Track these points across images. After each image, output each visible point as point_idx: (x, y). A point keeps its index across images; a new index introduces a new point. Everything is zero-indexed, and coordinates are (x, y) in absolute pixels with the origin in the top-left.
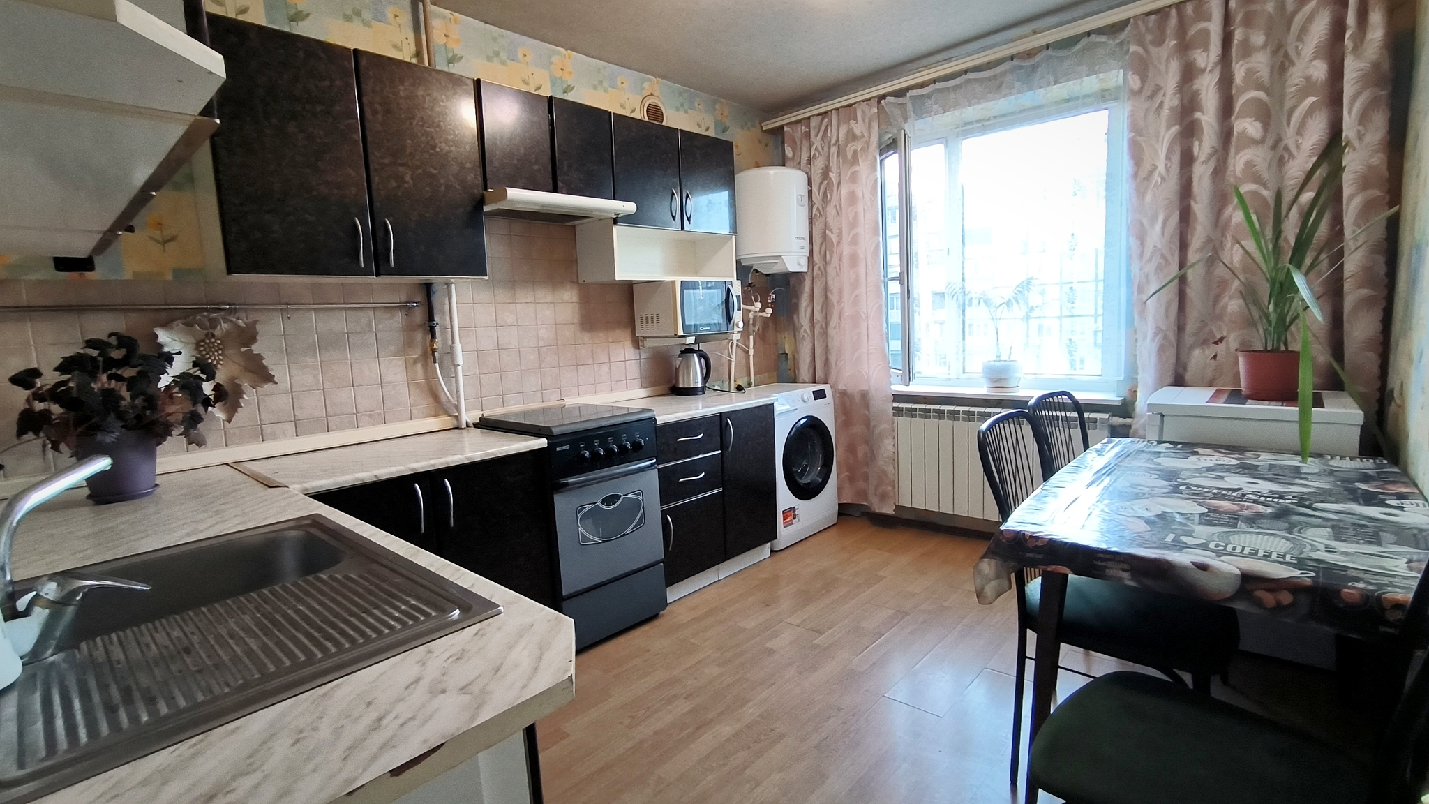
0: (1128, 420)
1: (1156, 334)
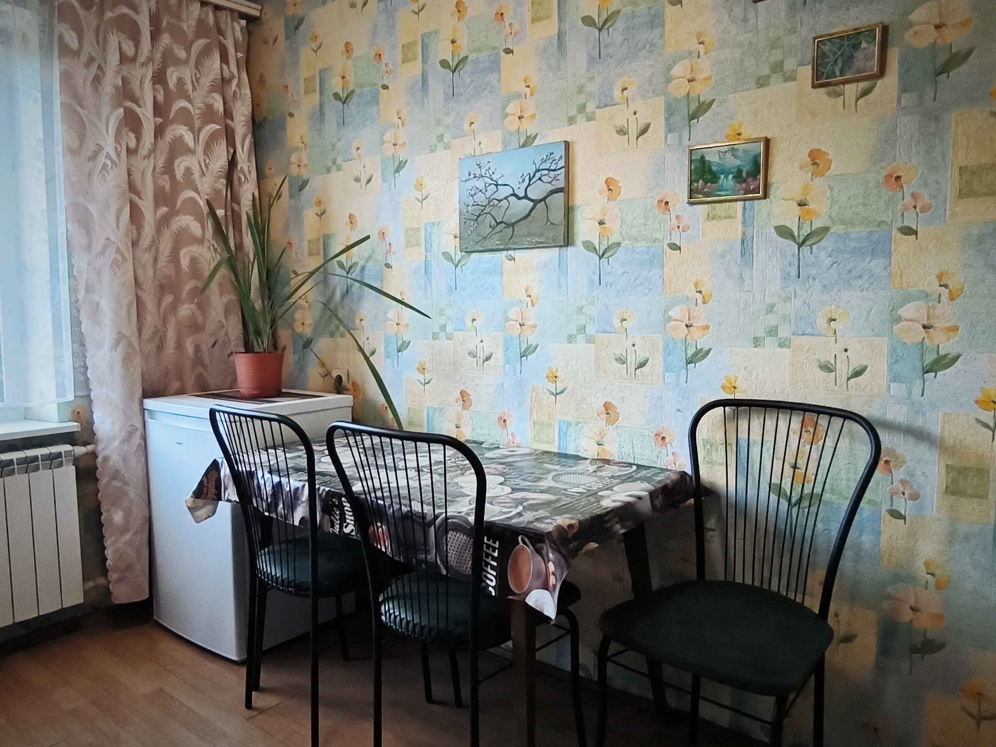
0: (90, 448)
1: (117, 342)
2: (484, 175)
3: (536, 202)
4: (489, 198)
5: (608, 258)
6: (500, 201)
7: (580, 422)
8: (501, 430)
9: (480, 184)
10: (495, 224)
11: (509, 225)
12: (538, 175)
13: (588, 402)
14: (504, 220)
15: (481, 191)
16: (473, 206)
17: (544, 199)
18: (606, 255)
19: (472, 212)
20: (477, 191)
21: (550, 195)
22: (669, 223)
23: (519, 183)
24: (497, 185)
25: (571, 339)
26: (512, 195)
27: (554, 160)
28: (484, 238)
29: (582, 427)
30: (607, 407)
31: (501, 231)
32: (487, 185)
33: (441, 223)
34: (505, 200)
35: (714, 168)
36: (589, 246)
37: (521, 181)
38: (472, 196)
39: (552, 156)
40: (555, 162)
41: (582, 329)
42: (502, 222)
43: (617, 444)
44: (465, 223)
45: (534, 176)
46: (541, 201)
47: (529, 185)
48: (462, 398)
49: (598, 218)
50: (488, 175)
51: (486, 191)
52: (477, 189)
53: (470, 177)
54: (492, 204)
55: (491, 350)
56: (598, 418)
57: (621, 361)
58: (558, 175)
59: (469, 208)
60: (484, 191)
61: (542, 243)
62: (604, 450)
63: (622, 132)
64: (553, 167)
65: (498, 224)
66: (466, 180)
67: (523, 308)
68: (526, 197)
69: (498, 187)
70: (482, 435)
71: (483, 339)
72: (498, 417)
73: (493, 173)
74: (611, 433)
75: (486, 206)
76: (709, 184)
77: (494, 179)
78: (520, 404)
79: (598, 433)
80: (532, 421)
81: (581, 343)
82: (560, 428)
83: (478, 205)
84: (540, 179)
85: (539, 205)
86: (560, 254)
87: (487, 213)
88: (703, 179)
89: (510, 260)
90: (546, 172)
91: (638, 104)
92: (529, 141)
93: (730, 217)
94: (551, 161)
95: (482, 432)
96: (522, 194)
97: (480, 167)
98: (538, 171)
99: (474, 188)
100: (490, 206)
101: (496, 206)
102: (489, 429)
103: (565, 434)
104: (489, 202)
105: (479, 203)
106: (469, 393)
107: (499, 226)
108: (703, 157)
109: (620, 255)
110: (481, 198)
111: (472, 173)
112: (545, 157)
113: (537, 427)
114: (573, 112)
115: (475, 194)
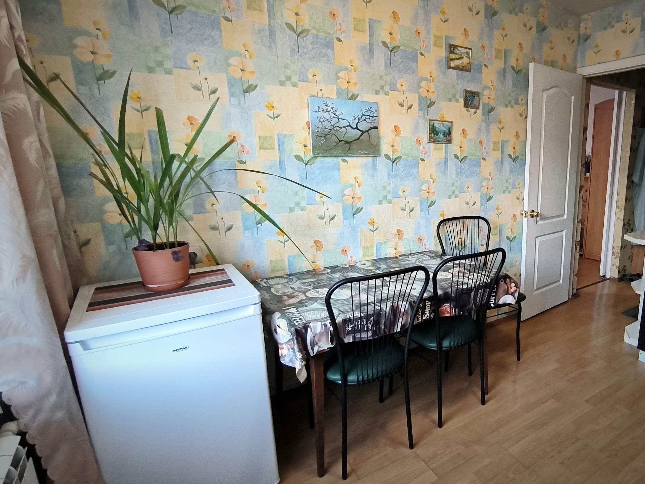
2: (329, 111)
3: (363, 132)
4: (334, 125)
5: (396, 163)
6: (341, 128)
7: (386, 242)
8: (344, 257)
9: (327, 116)
10: (339, 141)
11: (347, 142)
12: (364, 118)
13: (390, 231)
14: (344, 140)
15: (327, 120)
16: (322, 128)
17: (367, 131)
18: (395, 162)
19: (321, 132)
20: (325, 120)
21: (371, 129)
22: (421, 150)
23: (353, 120)
24: (338, 118)
25: (380, 202)
26: (348, 126)
27: (372, 112)
28: (331, 148)
29: (388, 244)
30: (399, 231)
31: (342, 146)
32: (332, 117)
33: (292, 136)
34: (344, 128)
35: (437, 130)
36: (387, 157)
37: (354, 119)
38: (322, 122)
39: (371, 109)
40: (373, 113)
41: (385, 197)
42: (342, 141)
43: (403, 247)
44: (317, 138)
45: (361, 118)
46: (366, 132)
47: (358, 122)
48: (316, 244)
49: (392, 144)
50: (332, 111)
51: (331, 120)
52: (325, 118)
53: (319, 110)
54: (335, 129)
55: (335, 213)
56: (395, 238)
57: (403, 210)
58: (375, 120)
59: (320, 129)
60: (330, 120)
61: (367, 154)
62: (397, 251)
63: (401, 105)
64: (371, 115)
65: (340, 141)
66: (317, 111)
67: (354, 188)
68: (357, 128)
69: (339, 120)
70: (331, 262)
71: (329, 208)
72: (342, 249)
73: (336, 111)
74: (401, 242)
75: (331, 130)
76: (435, 136)
77: (336, 115)
78: (354, 240)
79: (395, 244)
80: (362, 247)
81: (385, 204)
82: (377, 247)
83: (326, 128)
84: (365, 120)
85: (365, 134)
86: (373, 160)
87: (332, 134)
88: (434, 133)
89: (345, 162)
90: (368, 117)
91: (407, 94)
92: (353, 97)
93: (441, 150)
94: (371, 111)
95: (332, 261)
96: (355, 127)
97: (326, 105)
98: (364, 115)
99: (323, 117)
100: (334, 130)
101: (338, 131)
102: (336, 258)
103: (379, 249)
104: (334, 128)
105: (327, 127)
106: (321, 241)
107: (341, 142)
108: (433, 124)
109: (401, 162)
110: (327, 124)
111: (321, 108)
112: (367, 109)
113: (365, 249)
114: (378, 88)
115: (323, 121)
